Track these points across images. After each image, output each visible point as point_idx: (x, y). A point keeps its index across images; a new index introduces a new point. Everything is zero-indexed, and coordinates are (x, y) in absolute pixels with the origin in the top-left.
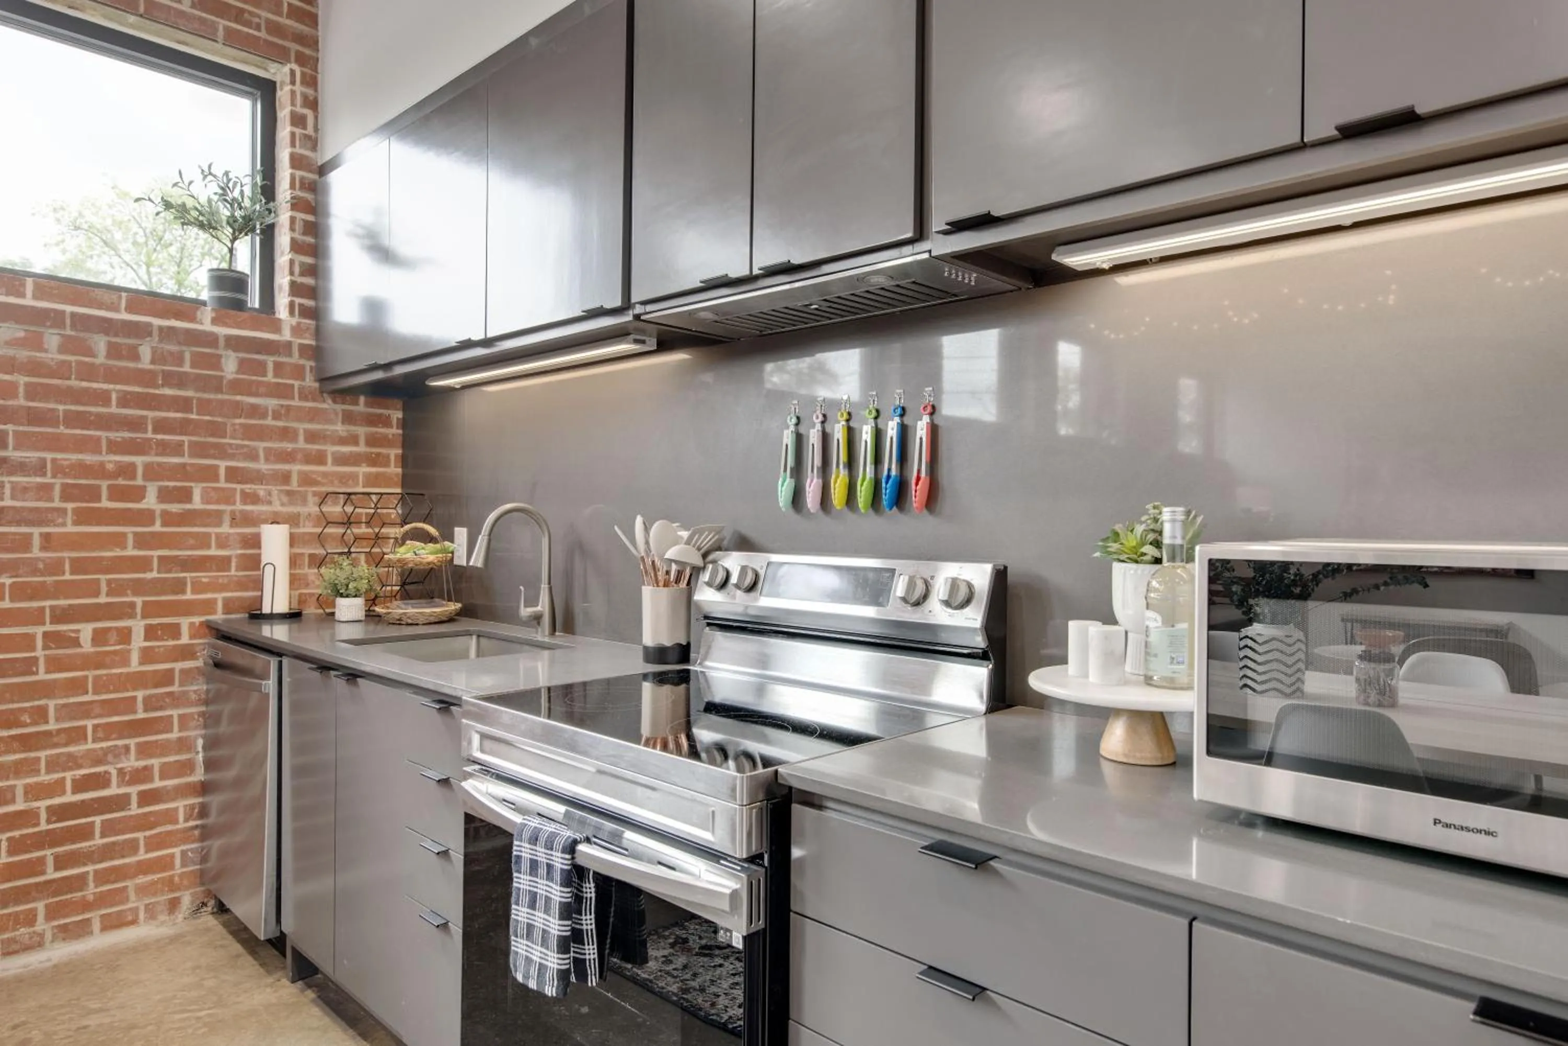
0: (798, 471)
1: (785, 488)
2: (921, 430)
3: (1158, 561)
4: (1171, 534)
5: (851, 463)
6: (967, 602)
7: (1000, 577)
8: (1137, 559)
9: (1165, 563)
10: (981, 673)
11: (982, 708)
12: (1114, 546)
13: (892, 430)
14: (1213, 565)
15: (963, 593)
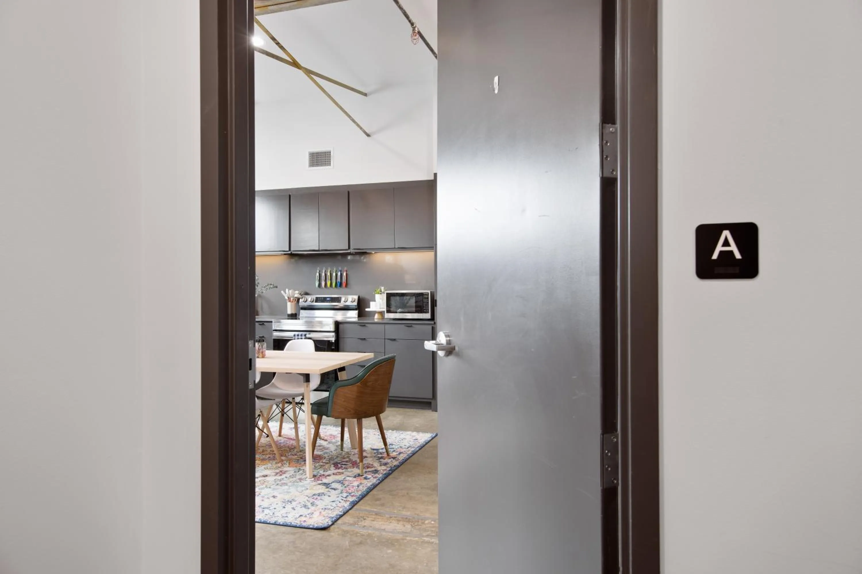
0: (320, 280)
1: (317, 284)
2: (345, 274)
3: (381, 294)
4: (383, 291)
5: (331, 279)
6: (354, 301)
7: (359, 297)
8: (379, 293)
9: (382, 294)
10: (356, 312)
11: (357, 316)
12: (376, 292)
13: (339, 274)
14: (387, 294)
15: (354, 300)
